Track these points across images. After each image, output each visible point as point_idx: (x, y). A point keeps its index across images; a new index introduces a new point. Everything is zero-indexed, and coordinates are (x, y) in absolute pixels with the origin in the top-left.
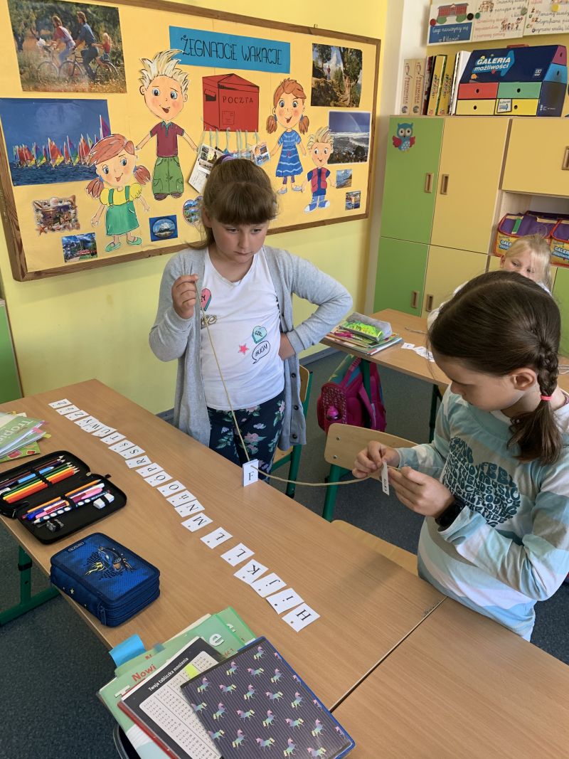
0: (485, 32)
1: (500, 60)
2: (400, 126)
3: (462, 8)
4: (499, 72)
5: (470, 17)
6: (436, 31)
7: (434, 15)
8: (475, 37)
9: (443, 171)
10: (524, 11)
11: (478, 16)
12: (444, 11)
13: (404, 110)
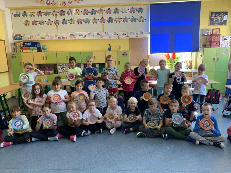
0: (25, 39)
1: (29, 44)
2: (12, 55)
3: (20, 35)
4: (29, 46)
5: (22, 37)
6: (15, 38)
7: (15, 36)
8: (23, 40)
9: (23, 62)
10: (31, 36)
11: (23, 37)
12: (16, 35)
13: (12, 52)
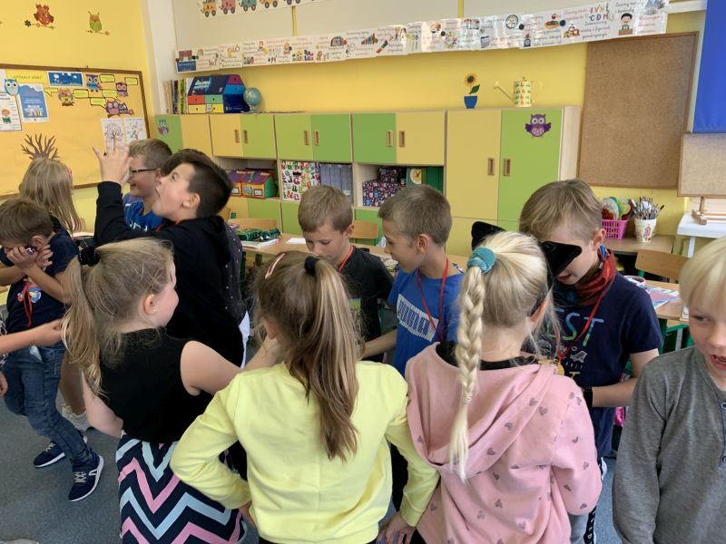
0: (202, 66)
2: (160, 121)
3: (189, 53)
4: (204, 89)
5: (194, 58)
6: (180, 65)
7: (177, 56)
8: (198, 68)
10: (217, 56)
11: (197, 57)
12: (182, 54)
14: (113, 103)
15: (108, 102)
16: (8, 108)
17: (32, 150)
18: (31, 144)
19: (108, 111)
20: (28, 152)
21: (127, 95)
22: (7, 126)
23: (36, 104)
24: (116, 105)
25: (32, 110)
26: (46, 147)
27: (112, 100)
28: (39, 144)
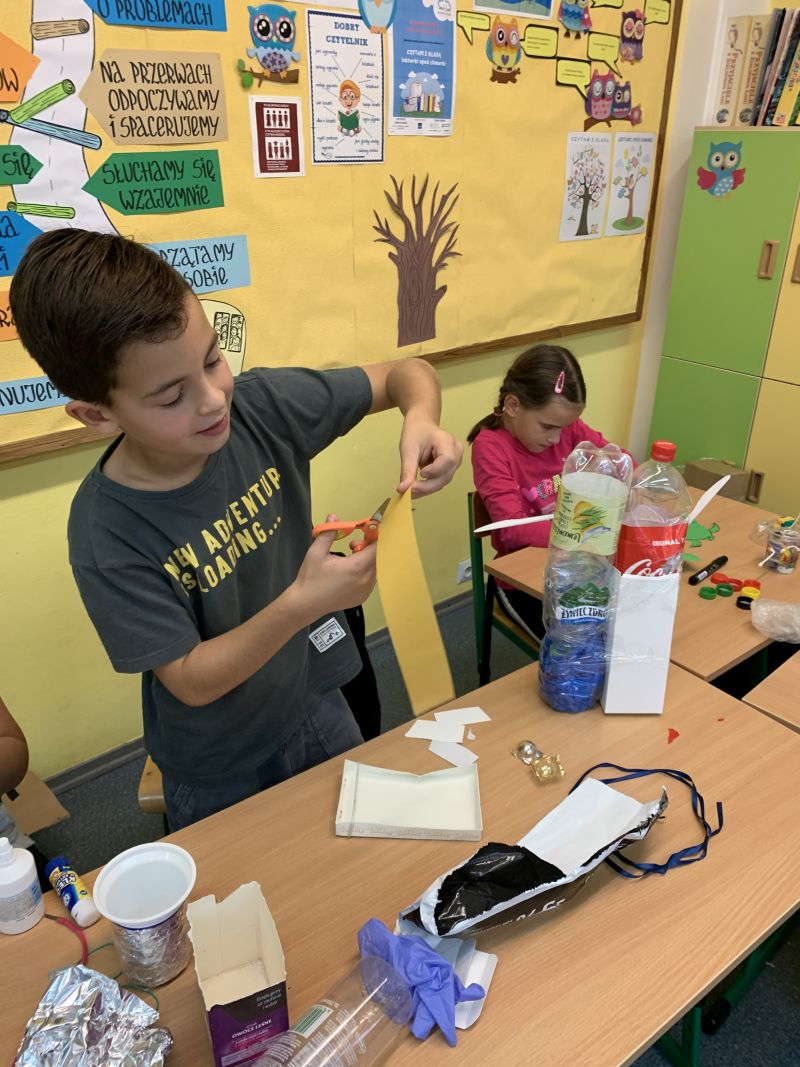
2: (714, 148)
13: (720, 116)
14: (604, 80)
15: (595, 77)
16: (358, 79)
17: (398, 230)
18: (398, 209)
19: (588, 109)
20: (389, 238)
21: (638, 57)
22: (347, 145)
23: (431, 70)
24: (610, 85)
25: (417, 90)
26: (433, 219)
27: (603, 71)
28: (418, 208)
